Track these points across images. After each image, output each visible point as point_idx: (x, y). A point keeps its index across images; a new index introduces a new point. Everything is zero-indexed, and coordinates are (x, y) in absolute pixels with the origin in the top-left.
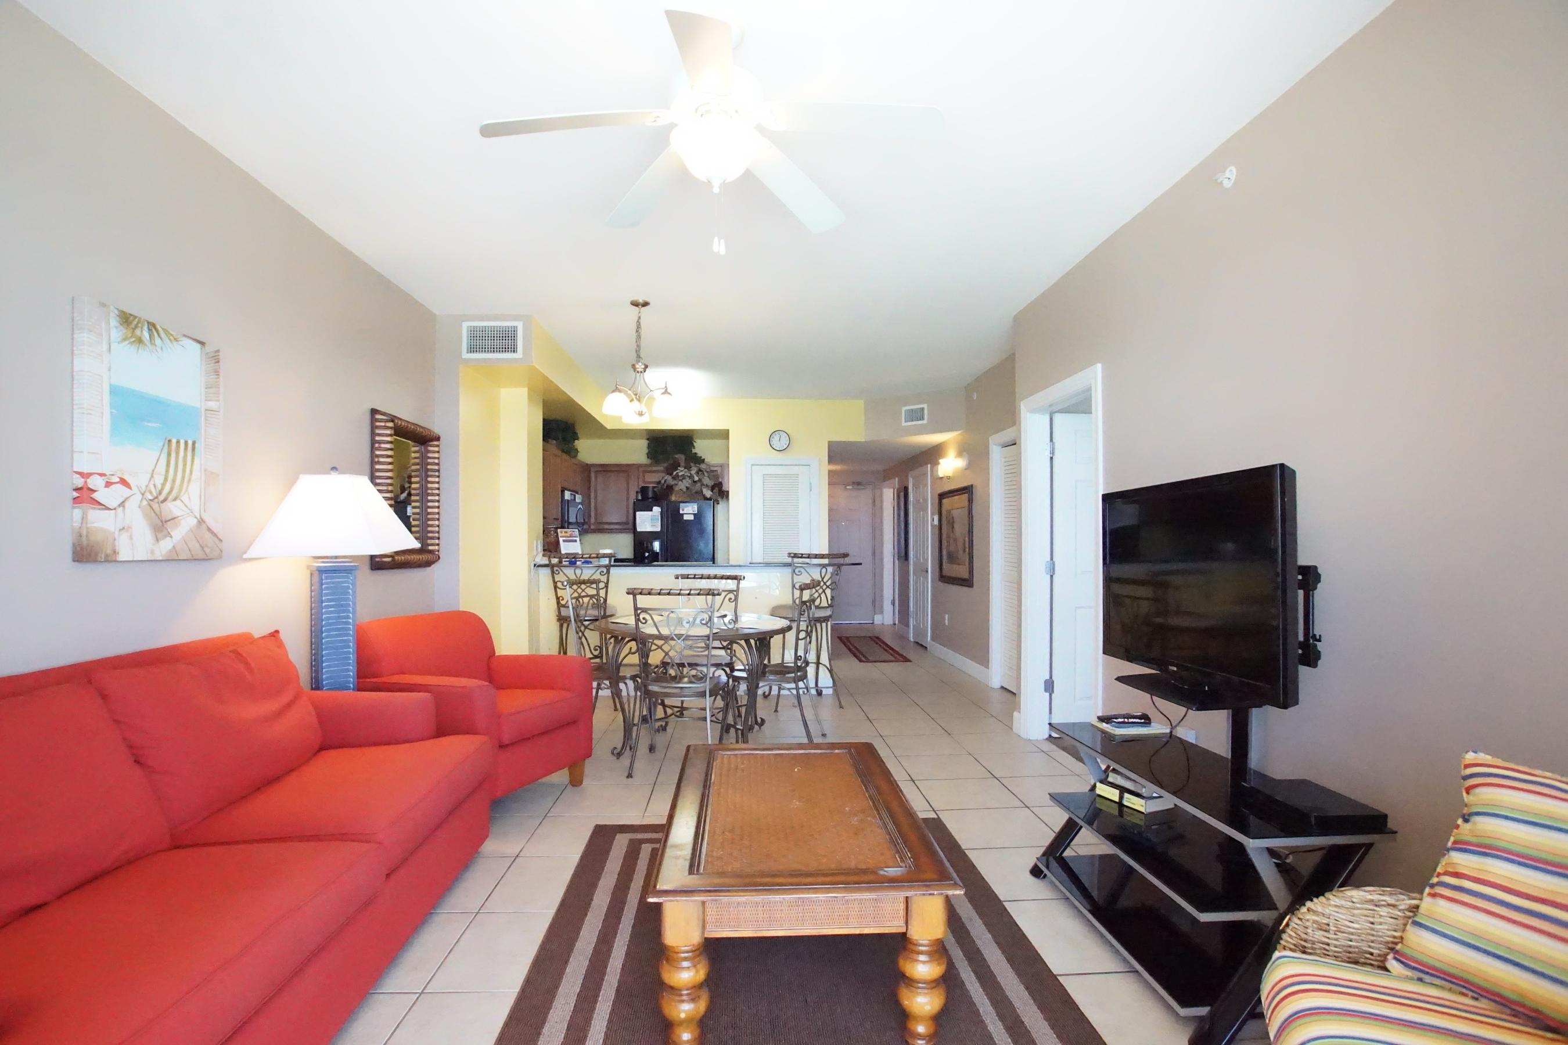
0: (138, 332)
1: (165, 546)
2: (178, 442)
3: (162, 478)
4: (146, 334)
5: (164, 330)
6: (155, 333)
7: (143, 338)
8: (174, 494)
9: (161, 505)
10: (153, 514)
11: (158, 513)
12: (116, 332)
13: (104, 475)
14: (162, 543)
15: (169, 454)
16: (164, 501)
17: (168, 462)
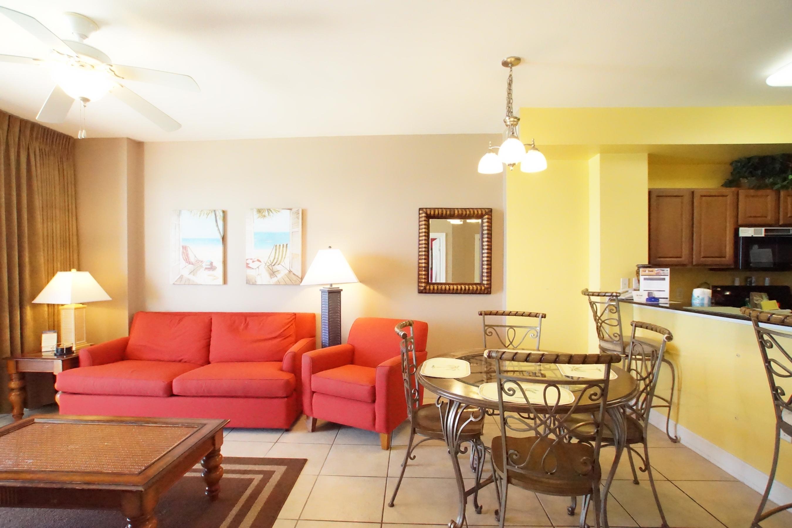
0: (264, 214)
1: (274, 280)
2: (280, 245)
3: (273, 258)
4: (267, 213)
5: (274, 210)
6: (270, 212)
7: (265, 215)
8: (278, 263)
9: (273, 267)
10: (270, 270)
11: (272, 269)
12: (256, 215)
13: (252, 259)
14: (273, 279)
15: (276, 250)
16: (274, 265)
17: (276, 252)
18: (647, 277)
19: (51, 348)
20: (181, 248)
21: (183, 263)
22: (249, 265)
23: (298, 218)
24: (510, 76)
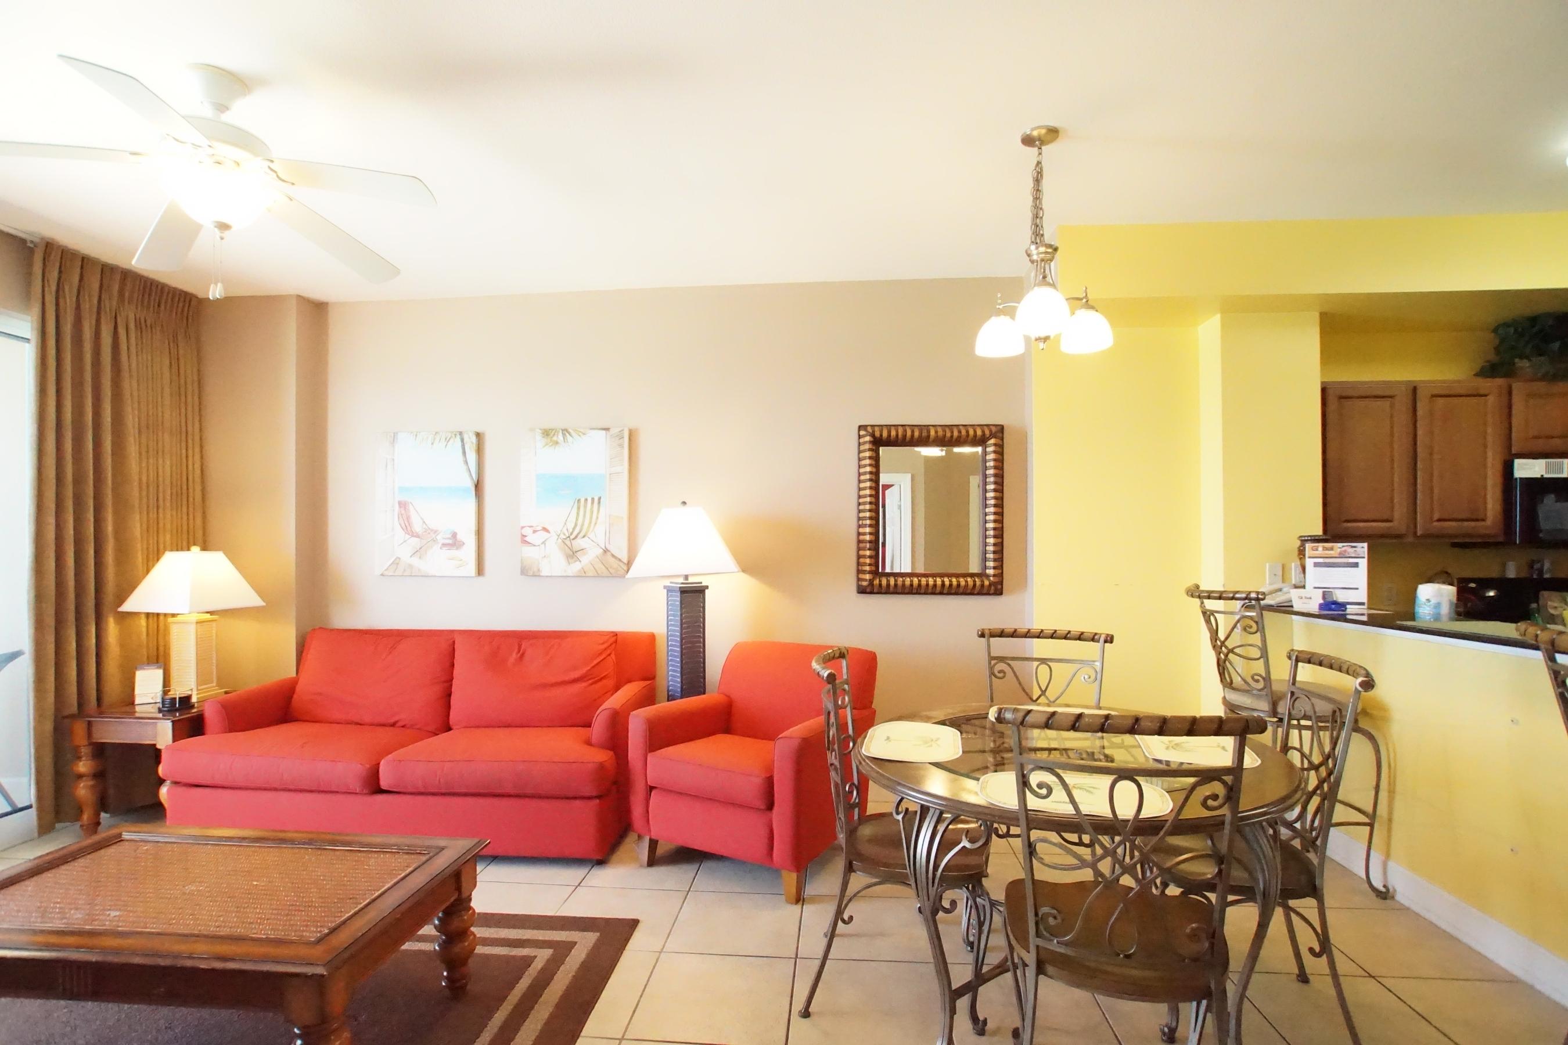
0: (555, 438)
1: (575, 568)
2: (586, 500)
3: (573, 525)
4: (560, 437)
5: (575, 431)
6: (567, 434)
7: (559, 441)
8: (582, 535)
9: (573, 542)
10: (566, 548)
11: (570, 546)
12: (540, 441)
13: (532, 527)
14: (572, 565)
15: (579, 508)
16: (574, 539)
17: (578, 514)
18: (1321, 560)
19: (152, 698)
20: (397, 506)
21: (401, 534)
22: (527, 539)
23: (621, 446)
24: (1039, 163)
